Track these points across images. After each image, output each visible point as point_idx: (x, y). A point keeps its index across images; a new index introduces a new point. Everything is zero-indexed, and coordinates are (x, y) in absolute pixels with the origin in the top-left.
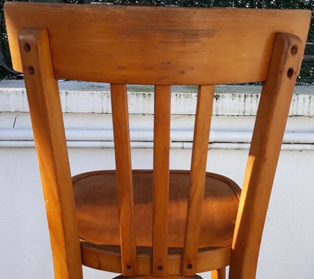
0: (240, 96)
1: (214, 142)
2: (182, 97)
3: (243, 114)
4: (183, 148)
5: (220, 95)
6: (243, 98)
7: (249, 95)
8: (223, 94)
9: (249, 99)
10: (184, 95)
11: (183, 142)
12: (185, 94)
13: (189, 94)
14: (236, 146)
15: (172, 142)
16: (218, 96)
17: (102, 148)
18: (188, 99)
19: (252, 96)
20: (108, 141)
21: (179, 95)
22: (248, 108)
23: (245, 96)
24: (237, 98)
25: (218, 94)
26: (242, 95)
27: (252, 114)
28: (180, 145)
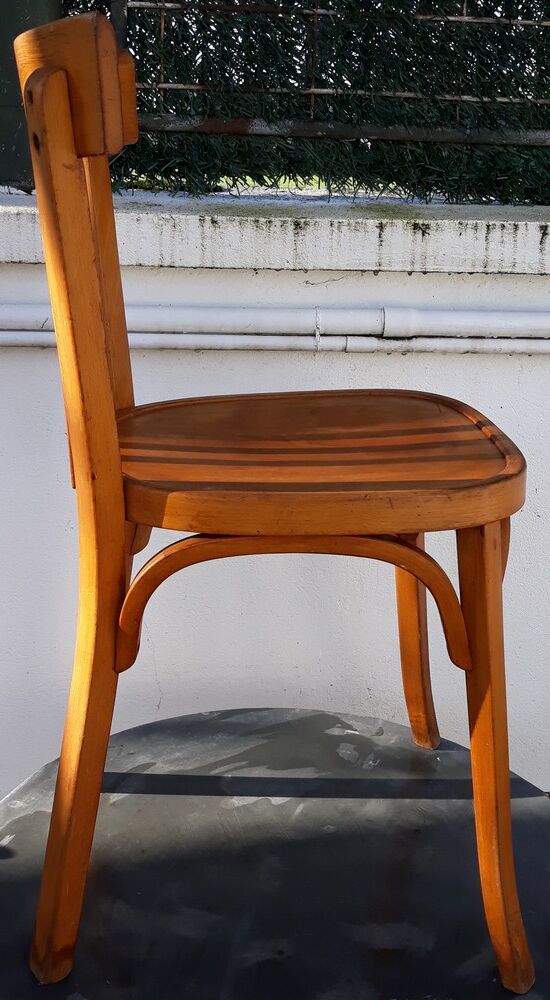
0: (476, 228)
1: (416, 337)
2: (344, 229)
3: (482, 270)
4: (345, 350)
5: (432, 223)
6: (484, 231)
7: (498, 223)
8: (439, 221)
9: (496, 234)
10: (349, 224)
11: (346, 335)
12: (352, 221)
13: (360, 220)
14: (467, 344)
15: (321, 335)
16: (428, 227)
17: (162, 349)
18: (358, 234)
19: (503, 226)
20: (174, 333)
21: (336, 225)
22: (494, 255)
23: (488, 226)
24: (470, 232)
25: (426, 222)
26: (482, 223)
27: (502, 270)
28: (339, 342)
